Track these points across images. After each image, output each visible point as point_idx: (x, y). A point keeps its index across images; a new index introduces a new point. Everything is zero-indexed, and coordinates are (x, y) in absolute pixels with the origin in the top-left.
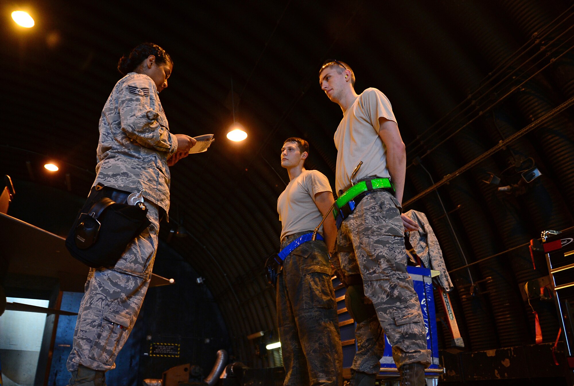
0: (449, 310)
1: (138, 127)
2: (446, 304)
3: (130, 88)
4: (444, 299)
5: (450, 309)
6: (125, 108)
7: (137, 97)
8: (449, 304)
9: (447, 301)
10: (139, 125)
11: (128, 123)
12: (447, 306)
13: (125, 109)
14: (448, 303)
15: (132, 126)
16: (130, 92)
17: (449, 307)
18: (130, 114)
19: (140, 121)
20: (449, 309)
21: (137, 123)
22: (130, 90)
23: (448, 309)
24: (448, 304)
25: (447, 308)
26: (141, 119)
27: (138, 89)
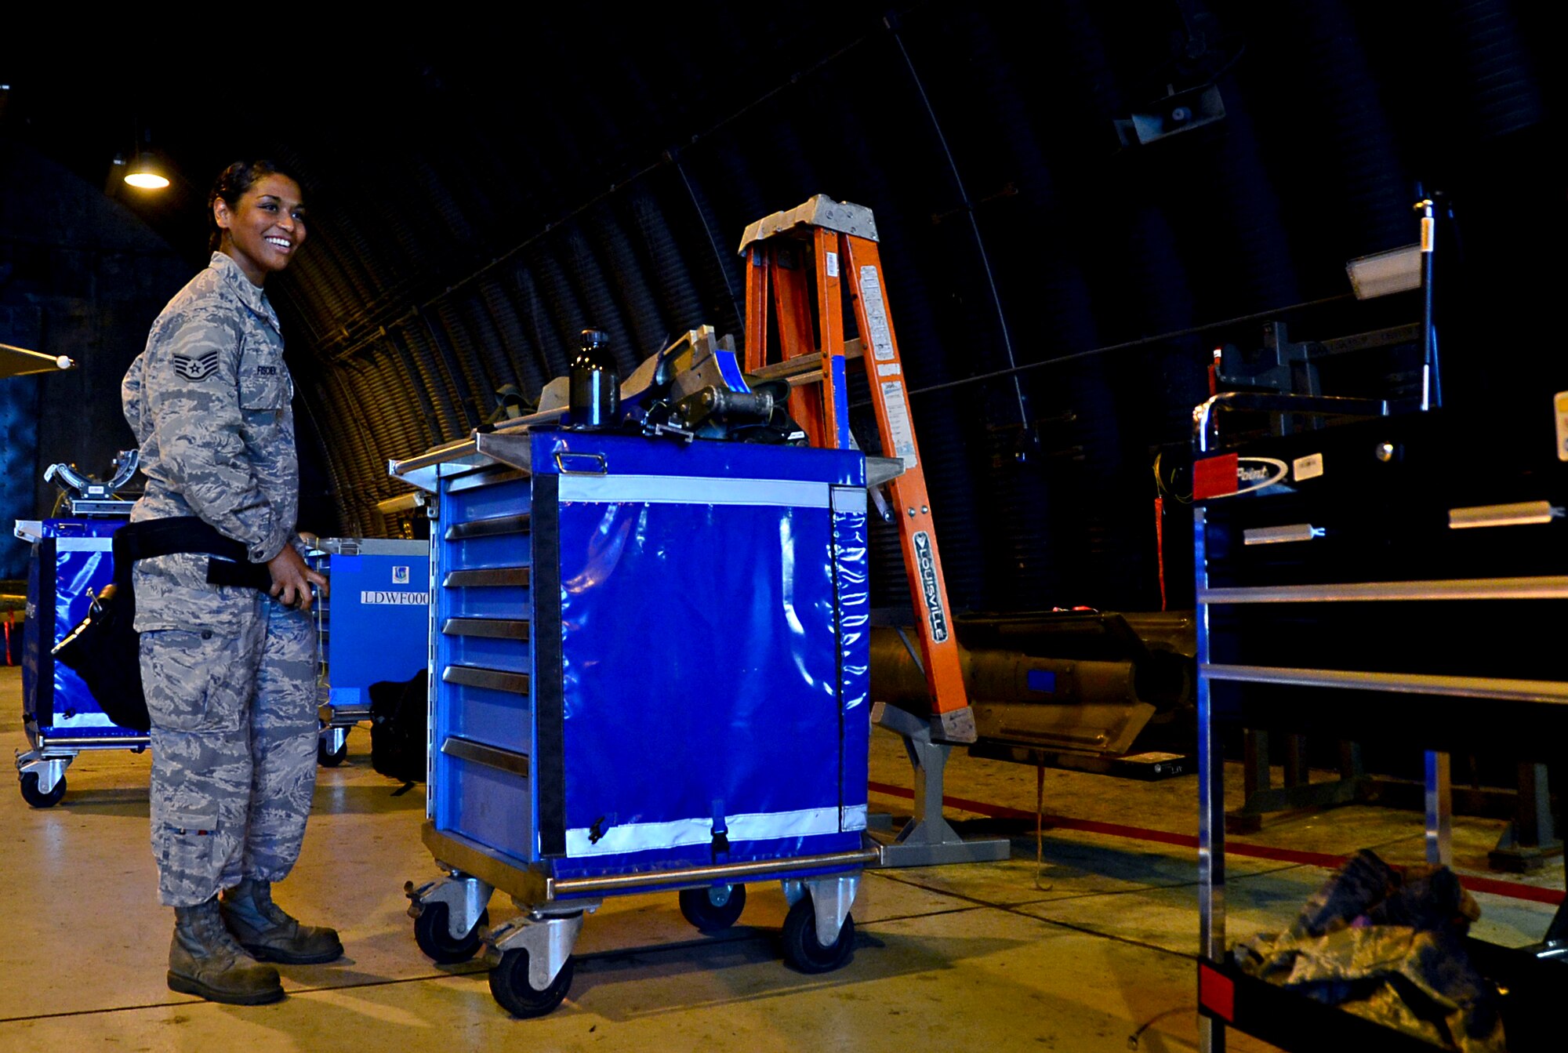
0: (931, 605)
1: (193, 466)
2: (925, 581)
3: (177, 362)
4: (918, 559)
5: (935, 600)
6: (167, 417)
7: (190, 388)
8: (937, 582)
9: (930, 568)
10: (193, 461)
11: (173, 453)
12: (926, 590)
13: (168, 419)
14: (931, 574)
15: (179, 460)
16: (178, 371)
17: (935, 593)
18: (177, 432)
19: (197, 453)
20: (931, 601)
21: (190, 457)
22: (177, 367)
23: (929, 598)
24: (933, 580)
25: (925, 598)
26: (200, 449)
27: (191, 364)
